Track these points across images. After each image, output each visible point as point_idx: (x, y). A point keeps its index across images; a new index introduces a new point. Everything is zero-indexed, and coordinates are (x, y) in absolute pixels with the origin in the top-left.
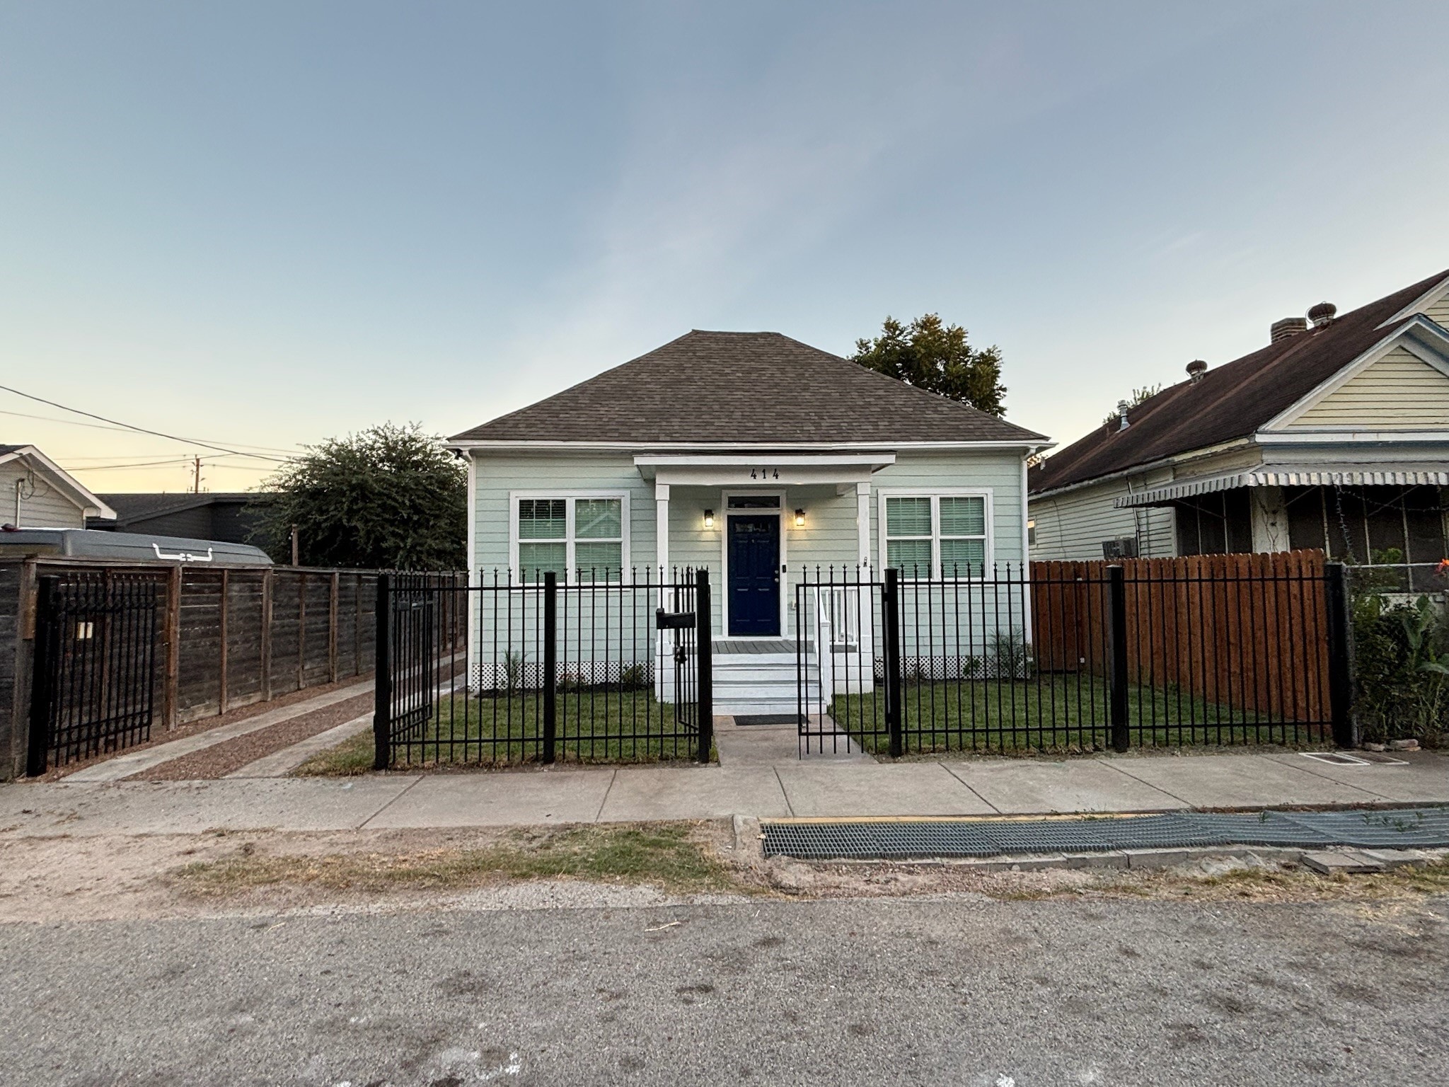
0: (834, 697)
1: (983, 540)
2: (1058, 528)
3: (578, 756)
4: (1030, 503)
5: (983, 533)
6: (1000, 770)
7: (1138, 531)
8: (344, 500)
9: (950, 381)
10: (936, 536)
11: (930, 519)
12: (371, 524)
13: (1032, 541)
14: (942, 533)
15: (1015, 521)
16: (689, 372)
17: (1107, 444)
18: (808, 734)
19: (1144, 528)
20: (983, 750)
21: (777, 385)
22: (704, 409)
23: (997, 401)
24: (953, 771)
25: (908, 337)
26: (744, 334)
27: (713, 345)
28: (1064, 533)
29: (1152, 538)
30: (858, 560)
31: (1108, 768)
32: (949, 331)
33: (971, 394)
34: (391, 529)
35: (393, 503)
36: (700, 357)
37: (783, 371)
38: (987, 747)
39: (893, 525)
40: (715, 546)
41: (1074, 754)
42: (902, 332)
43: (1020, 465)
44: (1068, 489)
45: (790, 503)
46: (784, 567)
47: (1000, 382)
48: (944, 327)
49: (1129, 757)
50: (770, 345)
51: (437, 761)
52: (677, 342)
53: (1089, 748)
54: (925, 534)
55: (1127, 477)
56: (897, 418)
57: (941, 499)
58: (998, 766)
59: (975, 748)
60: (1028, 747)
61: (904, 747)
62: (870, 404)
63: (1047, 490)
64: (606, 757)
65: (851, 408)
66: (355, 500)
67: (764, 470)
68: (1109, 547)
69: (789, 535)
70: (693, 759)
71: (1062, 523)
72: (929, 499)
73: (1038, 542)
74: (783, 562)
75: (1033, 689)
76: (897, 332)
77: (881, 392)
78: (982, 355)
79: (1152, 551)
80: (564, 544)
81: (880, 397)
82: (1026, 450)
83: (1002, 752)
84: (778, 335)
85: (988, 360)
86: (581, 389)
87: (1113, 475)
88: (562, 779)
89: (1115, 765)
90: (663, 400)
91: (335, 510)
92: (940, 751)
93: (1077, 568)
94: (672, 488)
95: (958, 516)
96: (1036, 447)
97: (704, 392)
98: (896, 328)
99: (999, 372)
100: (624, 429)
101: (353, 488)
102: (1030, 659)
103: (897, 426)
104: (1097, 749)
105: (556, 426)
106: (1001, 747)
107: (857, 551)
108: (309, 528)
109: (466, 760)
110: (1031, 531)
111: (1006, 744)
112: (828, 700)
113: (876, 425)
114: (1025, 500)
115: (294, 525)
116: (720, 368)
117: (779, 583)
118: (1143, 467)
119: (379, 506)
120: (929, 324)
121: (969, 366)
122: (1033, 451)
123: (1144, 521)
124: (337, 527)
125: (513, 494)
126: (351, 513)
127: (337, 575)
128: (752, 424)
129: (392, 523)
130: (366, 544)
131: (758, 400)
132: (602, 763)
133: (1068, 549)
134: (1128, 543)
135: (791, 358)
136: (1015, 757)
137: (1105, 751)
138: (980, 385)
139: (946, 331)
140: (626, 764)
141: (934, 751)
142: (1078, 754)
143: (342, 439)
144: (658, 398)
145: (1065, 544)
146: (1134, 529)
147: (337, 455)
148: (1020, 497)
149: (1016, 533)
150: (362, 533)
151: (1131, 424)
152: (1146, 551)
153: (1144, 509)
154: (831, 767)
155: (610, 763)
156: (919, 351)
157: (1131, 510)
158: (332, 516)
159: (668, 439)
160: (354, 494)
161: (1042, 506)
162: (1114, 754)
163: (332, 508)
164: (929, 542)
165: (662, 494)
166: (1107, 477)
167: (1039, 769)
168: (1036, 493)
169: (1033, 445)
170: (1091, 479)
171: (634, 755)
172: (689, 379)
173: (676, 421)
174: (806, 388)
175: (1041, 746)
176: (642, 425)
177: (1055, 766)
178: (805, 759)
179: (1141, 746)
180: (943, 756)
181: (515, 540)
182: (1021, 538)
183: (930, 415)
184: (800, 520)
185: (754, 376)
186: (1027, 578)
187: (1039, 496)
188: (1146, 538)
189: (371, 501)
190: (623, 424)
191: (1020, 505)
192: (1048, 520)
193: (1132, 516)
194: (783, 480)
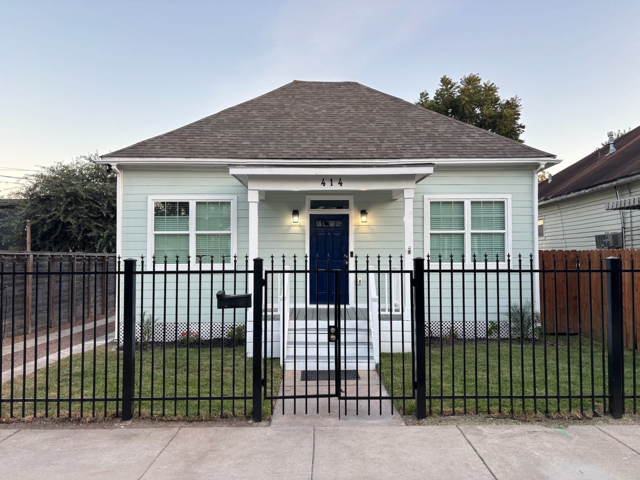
0: (381, 355)
1: (503, 234)
2: (561, 225)
3: (152, 414)
4: (540, 207)
5: (504, 229)
6: (512, 436)
7: (624, 228)
8: (61, 204)
9: (485, 120)
10: (468, 231)
11: (463, 218)
12: (81, 220)
13: (541, 234)
14: (472, 228)
15: (528, 219)
16: (287, 110)
17: (598, 164)
18: (346, 398)
19: (628, 225)
20: (496, 414)
21: (351, 118)
22: (295, 135)
23: (518, 135)
24: (468, 437)
25: (457, 90)
26: (331, 83)
27: (308, 91)
28: (565, 229)
29: (634, 233)
30: (403, 248)
31: (607, 437)
32: (486, 85)
33: (499, 130)
34: (95, 223)
35: (97, 206)
36: (297, 99)
37: (357, 108)
38: (500, 411)
39: (435, 222)
40: (299, 237)
41: (575, 419)
42: (452, 86)
43: (533, 177)
44: (569, 196)
45: (357, 204)
46: (352, 253)
47: (519, 122)
48: (482, 83)
49: (624, 424)
50: (349, 90)
51: (35, 416)
52: (282, 89)
53: (589, 414)
54: (460, 229)
55: (615, 187)
56: (439, 141)
57: (472, 202)
58: (510, 431)
59: (489, 412)
60: (536, 413)
61: (428, 410)
62: (419, 131)
63: (553, 197)
64: (175, 415)
65: (406, 135)
66: (70, 204)
67: (331, 179)
68: (600, 239)
69: (356, 230)
70: (248, 418)
71: (564, 221)
72: (462, 203)
73: (546, 235)
74: (351, 248)
75: (540, 350)
76: (449, 86)
77: (429, 123)
78: (508, 102)
79: (634, 243)
80: (188, 235)
81: (428, 127)
82: (537, 166)
83: (513, 416)
84: (356, 84)
85: (512, 105)
86: (207, 121)
87: (604, 186)
88: (128, 438)
89: (613, 433)
90: (266, 129)
91: (56, 210)
92: (459, 414)
93: (576, 255)
94: (260, 192)
95: (486, 216)
96: (545, 163)
97: (297, 123)
98: (450, 82)
99: (519, 114)
100: (232, 149)
101: (68, 195)
102: (539, 325)
103: (439, 147)
104: (596, 415)
105: (182, 147)
106: (512, 411)
107: (403, 241)
108: (38, 223)
109: (58, 416)
110: (541, 228)
111: (516, 409)
112: (376, 359)
113: (422, 146)
114: (536, 204)
115: (28, 221)
116: (311, 106)
117: (348, 264)
118: (628, 179)
119: (87, 208)
120: (471, 81)
121: (499, 110)
122: (543, 166)
123: (628, 220)
124: (57, 223)
125: (150, 198)
126: (66, 212)
127: (31, 256)
128: (330, 146)
129: (96, 219)
130: (78, 234)
131: (336, 129)
132: (172, 420)
133: (567, 241)
134: (615, 236)
135: (364, 99)
136: (525, 421)
137: (603, 417)
138: (506, 123)
139: (483, 86)
140: (191, 422)
141: (453, 414)
142: (579, 419)
143: (65, 163)
144: (262, 127)
145: (566, 237)
146: (620, 227)
147: (61, 172)
148: (532, 202)
149: (528, 228)
150: (74, 227)
151: (617, 149)
152: (630, 243)
153: (629, 211)
154: (363, 429)
155: (179, 420)
156: (464, 99)
157: (618, 211)
158: (54, 215)
159: (265, 157)
160: (69, 200)
161: (549, 209)
162: (611, 420)
163: (54, 209)
164: (463, 235)
165: (253, 197)
166: (600, 186)
167: (545, 437)
168: (544, 200)
169: (543, 162)
170: (586, 188)
171: (199, 414)
172: (288, 114)
173: (272, 144)
174: (372, 121)
175: (547, 412)
176: (248, 147)
177: (559, 433)
178: (344, 419)
179: (635, 413)
180: (461, 418)
181: (151, 232)
182: (533, 232)
183: (465, 139)
184: (364, 218)
185: (335, 112)
186: (537, 267)
187: (547, 202)
188: (629, 233)
189: (81, 205)
190: (233, 146)
191: (532, 208)
192: (553, 219)
193: (619, 216)
194: (347, 187)
